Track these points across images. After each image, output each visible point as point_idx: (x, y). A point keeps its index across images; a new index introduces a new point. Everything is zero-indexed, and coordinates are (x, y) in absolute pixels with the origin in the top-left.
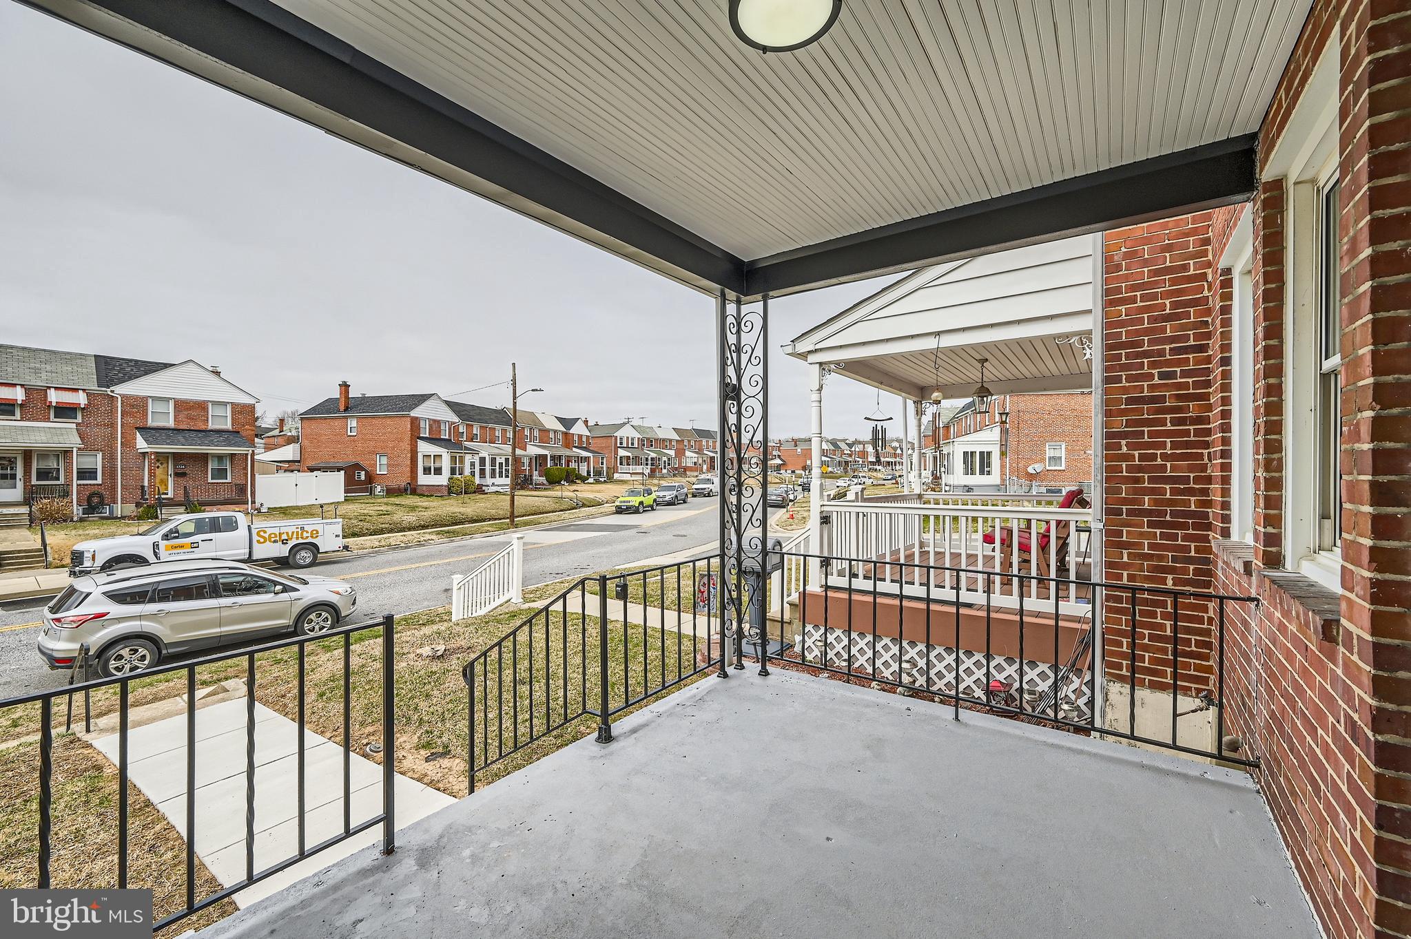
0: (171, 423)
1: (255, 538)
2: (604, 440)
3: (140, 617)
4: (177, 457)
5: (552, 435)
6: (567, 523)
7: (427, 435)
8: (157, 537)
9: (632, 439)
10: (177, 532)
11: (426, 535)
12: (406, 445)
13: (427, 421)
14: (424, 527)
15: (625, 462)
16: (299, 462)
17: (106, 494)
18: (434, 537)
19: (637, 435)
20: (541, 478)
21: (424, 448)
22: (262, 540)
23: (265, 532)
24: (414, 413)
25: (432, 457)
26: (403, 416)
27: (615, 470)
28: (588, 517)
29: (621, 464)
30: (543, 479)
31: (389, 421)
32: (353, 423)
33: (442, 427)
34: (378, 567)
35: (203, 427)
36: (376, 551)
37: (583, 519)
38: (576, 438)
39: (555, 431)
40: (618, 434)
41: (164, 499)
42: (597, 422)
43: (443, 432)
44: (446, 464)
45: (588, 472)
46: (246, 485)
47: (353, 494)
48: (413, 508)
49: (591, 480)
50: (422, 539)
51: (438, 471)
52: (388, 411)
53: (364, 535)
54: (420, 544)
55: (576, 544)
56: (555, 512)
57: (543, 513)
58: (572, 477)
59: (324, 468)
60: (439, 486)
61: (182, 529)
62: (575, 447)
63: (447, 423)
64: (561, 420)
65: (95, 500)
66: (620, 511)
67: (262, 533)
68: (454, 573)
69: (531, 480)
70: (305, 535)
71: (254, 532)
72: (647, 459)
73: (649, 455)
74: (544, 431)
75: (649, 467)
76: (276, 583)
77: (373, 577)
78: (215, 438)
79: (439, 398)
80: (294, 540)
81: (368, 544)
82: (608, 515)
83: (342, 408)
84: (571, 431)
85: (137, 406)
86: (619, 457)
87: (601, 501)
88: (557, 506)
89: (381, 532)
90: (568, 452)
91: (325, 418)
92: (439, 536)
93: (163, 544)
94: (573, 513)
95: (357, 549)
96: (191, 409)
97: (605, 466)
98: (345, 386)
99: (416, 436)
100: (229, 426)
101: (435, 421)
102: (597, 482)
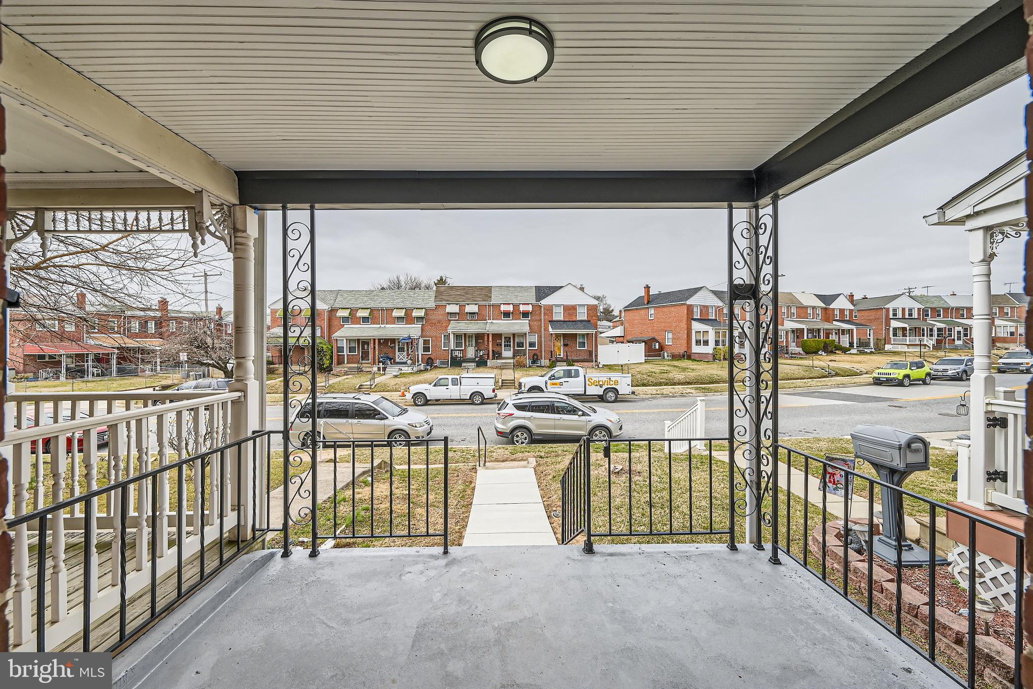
0: (562, 318)
1: (587, 382)
2: (873, 313)
3: (524, 418)
4: (565, 336)
5: (810, 311)
6: (811, 390)
7: (699, 317)
8: (546, 378)
9: (910, 310)
10: (554, 376)
11: (687, 389)
12: (684, 325)
13: (699, 307)
14: (689, 383)
15: (900, 333)
16: (623, 337)
17: (539, 354)
18: (692, 391)
19: (916, 305)
20: (798, 349)
21: (696, 326)
22: (590, 384)
23: (592, 380)
24: (688, 302)
25: (702, 332)
26: (682, 305)
27: (887, 341)
28: (838, 386)
29: (895, 335)
30: (800, 350)
31: (673, 309)
32: (652, 311)
33: (710, 311)
34: (650, 408)
35: (575, 319)
36: (654, 397)
37: (831, 388)
38: (837, 312)
39: (814, 308)
40: (891, 306)
41: (559, 358)
42: (865, 296)
43: (710, 314)
44: (711, 338)
45: (851, 344)
46: (593, 351)
47: (651, 358)
48: (684, 369)
49: (854, 351)
50: (685, 392)
51: (706, 343)
52: (673, 302)
53: (650, 385)
54: (682, 395)
55: (810, 410)
56: (804, 379)
57: (791, 379)
58: (831, 348)
59: (635, 341)
60: (706, 354)
61: (557, 375)
62: (836, 320)
63: (714, 307)
64: (820, 297)
65: (535, 357)
66: (878, 382)
67: (590, 380)
68: (667, 420)
69: (787, 350)
70: (611, 383)
71: (587, 379)
72: (931, 330)
73: (934, 325)
74: (802, 309)
75: (935, 337)
76: (580, 410)
77: (644, 413)
78: (579, 325)
79: (707, 289)
80: (606, 385)
81: (650, 392)
82: (863, 385)
83: (646, 302)
84: (831, 307)
85: (549, 309)
86: (891, 329)
87: (858, 371)
88: (806, 374)
89: (660, 384)
90: (827, 326)
91: (637, 309)
92: (697, 391)
93: (549, 382)
94: (820, 381)
95: (643, 394)
96: (570, 309)
97: (872, 338)
98: (647, 288)
99: (690, 318)
100: (586, 318)
101: (704, 306)
102: (862, 353)
